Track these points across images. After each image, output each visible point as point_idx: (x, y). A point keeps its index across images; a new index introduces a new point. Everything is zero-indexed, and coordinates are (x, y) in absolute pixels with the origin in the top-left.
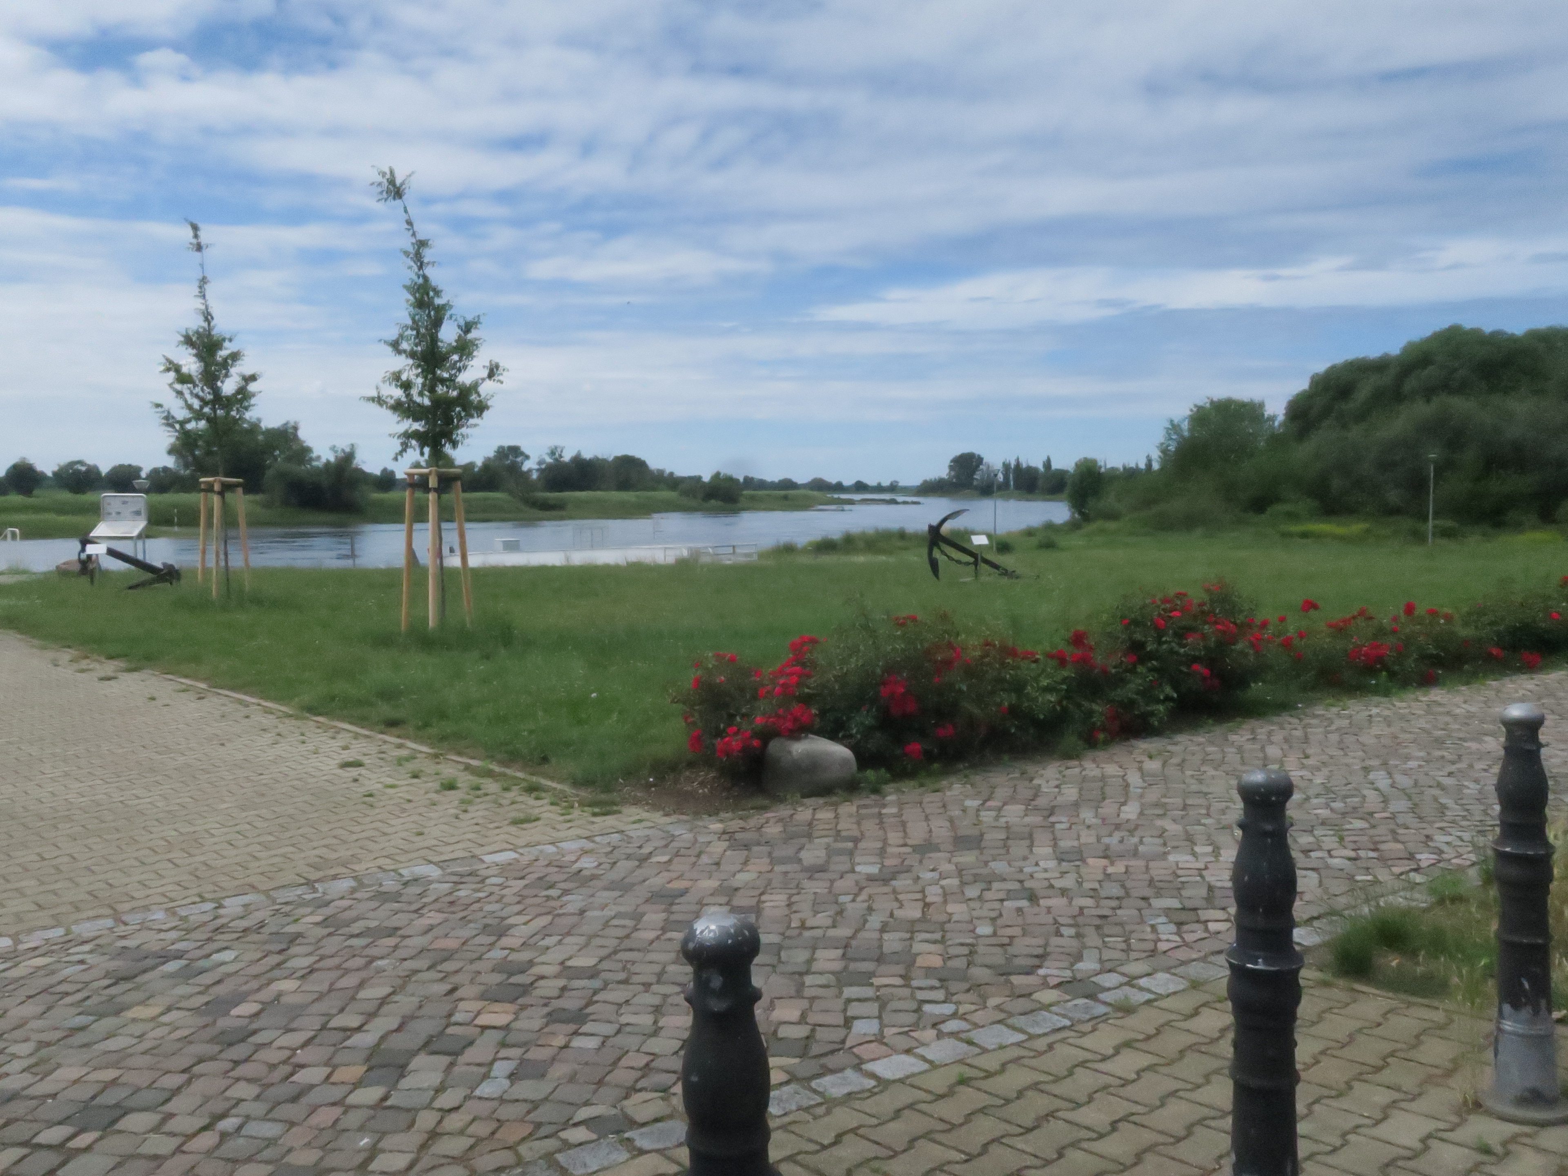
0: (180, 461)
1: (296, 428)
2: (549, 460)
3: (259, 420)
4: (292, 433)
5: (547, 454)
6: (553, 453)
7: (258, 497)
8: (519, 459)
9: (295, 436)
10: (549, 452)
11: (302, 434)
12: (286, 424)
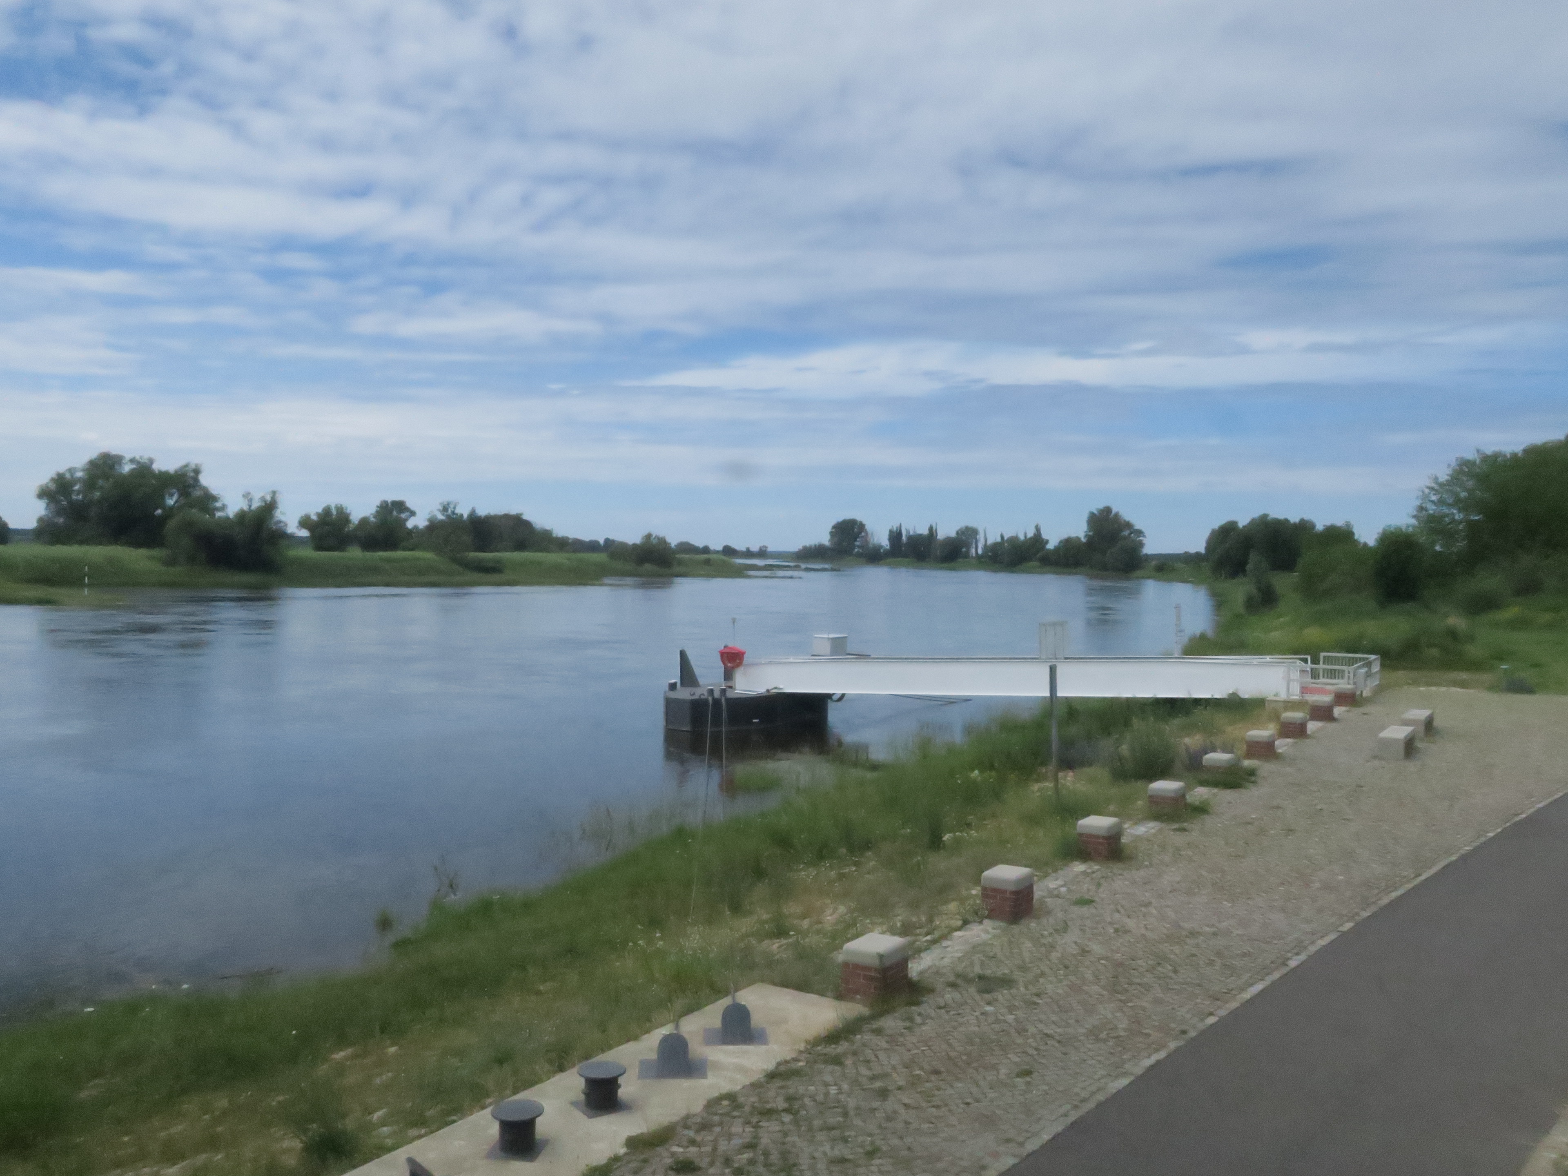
0: (52, 506)
1: (197, 471)
2: (441, 517)
3: (151, 461)
4: (192, 478)
5: (439, 510)
6: (445, 509)
7: (155, 552)
8: (403, 516)
9: (196, 480)
10: (441, 508)
11: (205, 480)
12: (186, 466)
